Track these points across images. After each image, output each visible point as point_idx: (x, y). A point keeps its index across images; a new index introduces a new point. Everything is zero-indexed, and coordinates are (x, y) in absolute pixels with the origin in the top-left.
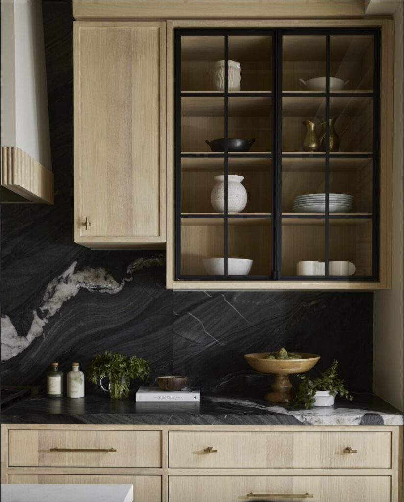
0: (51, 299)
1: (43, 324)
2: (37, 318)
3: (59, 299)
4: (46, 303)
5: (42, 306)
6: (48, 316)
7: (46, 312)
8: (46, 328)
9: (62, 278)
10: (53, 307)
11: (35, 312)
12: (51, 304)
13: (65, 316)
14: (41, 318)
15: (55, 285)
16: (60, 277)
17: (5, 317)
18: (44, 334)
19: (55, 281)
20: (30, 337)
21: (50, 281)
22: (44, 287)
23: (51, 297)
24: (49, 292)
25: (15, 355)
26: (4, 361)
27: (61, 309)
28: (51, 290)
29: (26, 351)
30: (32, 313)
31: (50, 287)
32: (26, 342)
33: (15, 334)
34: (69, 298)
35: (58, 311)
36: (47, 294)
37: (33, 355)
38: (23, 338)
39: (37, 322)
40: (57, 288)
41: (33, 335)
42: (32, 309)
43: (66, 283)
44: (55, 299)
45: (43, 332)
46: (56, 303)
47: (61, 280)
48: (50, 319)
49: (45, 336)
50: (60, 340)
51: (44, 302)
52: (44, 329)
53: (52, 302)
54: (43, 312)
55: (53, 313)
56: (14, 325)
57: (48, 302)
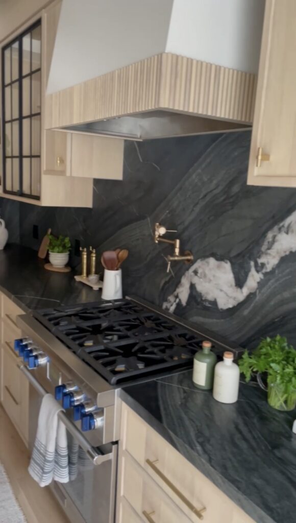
0: (269, 251)
1: (258, 280)
2: (253, 270)
3: (278, 253)
4: (264, 255)
5: (259, 257)
6: (264, 271)
7: (263, 265)
8: (261, 284)
9: (283, 226)
10: (270, 260)
11: (252, 263)
12: (269, 257)
13: (280, 275)
14: (258, 271)
15: (275, 234)
16: (281, 224)
17: (226, 263)
18: (258, 291)
19: (276, 228)
20: (245, 291)
21: (270, 228)
22: (264, 235)
23: (269, 249)
24: (269, 242)
25: (231, 306)
26: (222, 309)
27: (278, 266)
28: (270, 240)
29: (241, 305)
30: (250, 263)
31: (270, 235)
32: (241, 295)
33: (233, 283)
34: (288, 253)
35: (274, 267)
36: (266, 243)
37: (246, 312)
38: (239, 290)
39: (253, 276)
40: (277, 238)
41: (248, 289)
42: (250, 259)
43: (287, 233)
44: (272, 252)
45: (257, 289)
46: (274, 257)
47: (282, 229)
48: (266, 274)
49: (259, 294)
50: (272, 303)
51: (263, 253)
52: (258, 285)
53: (270, 254)
54: (260, 265)
55: (269, 268)
56: (234, 273)
57: (267, 254)
